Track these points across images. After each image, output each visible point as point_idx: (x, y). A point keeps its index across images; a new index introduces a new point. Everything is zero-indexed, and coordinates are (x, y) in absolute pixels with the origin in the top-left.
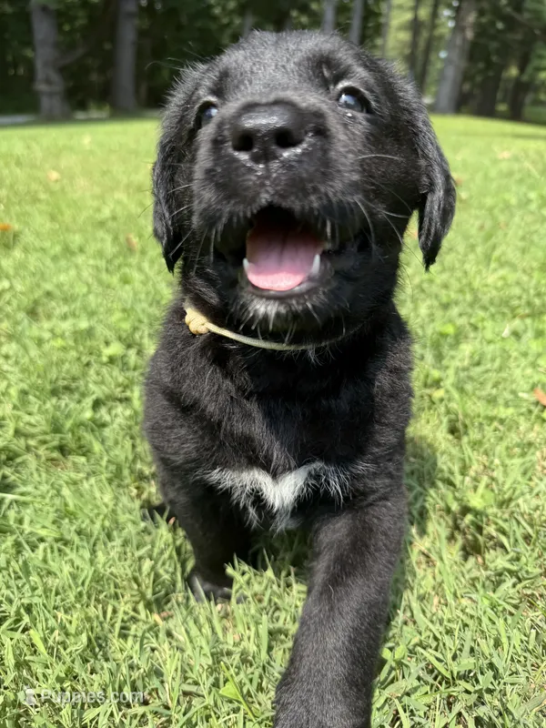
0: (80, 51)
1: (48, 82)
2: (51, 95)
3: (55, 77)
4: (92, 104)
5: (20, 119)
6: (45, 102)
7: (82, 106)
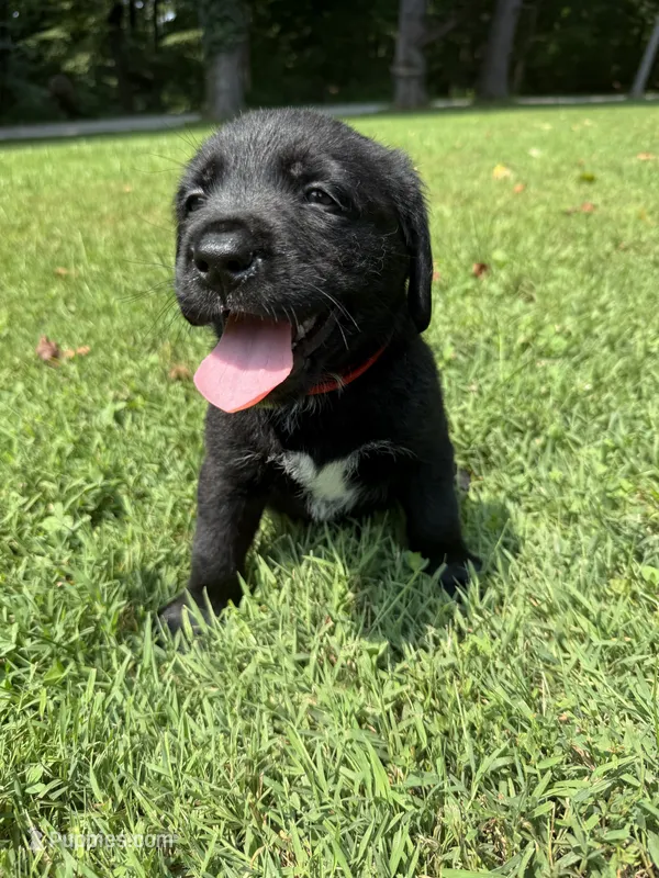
0: (451, 24)
1: (408, 64)
2: (408, 79)
3: (417, 58)
4: (454, 90)
5: (372, 108)
6: (402, 89)
7: (444, 92)
